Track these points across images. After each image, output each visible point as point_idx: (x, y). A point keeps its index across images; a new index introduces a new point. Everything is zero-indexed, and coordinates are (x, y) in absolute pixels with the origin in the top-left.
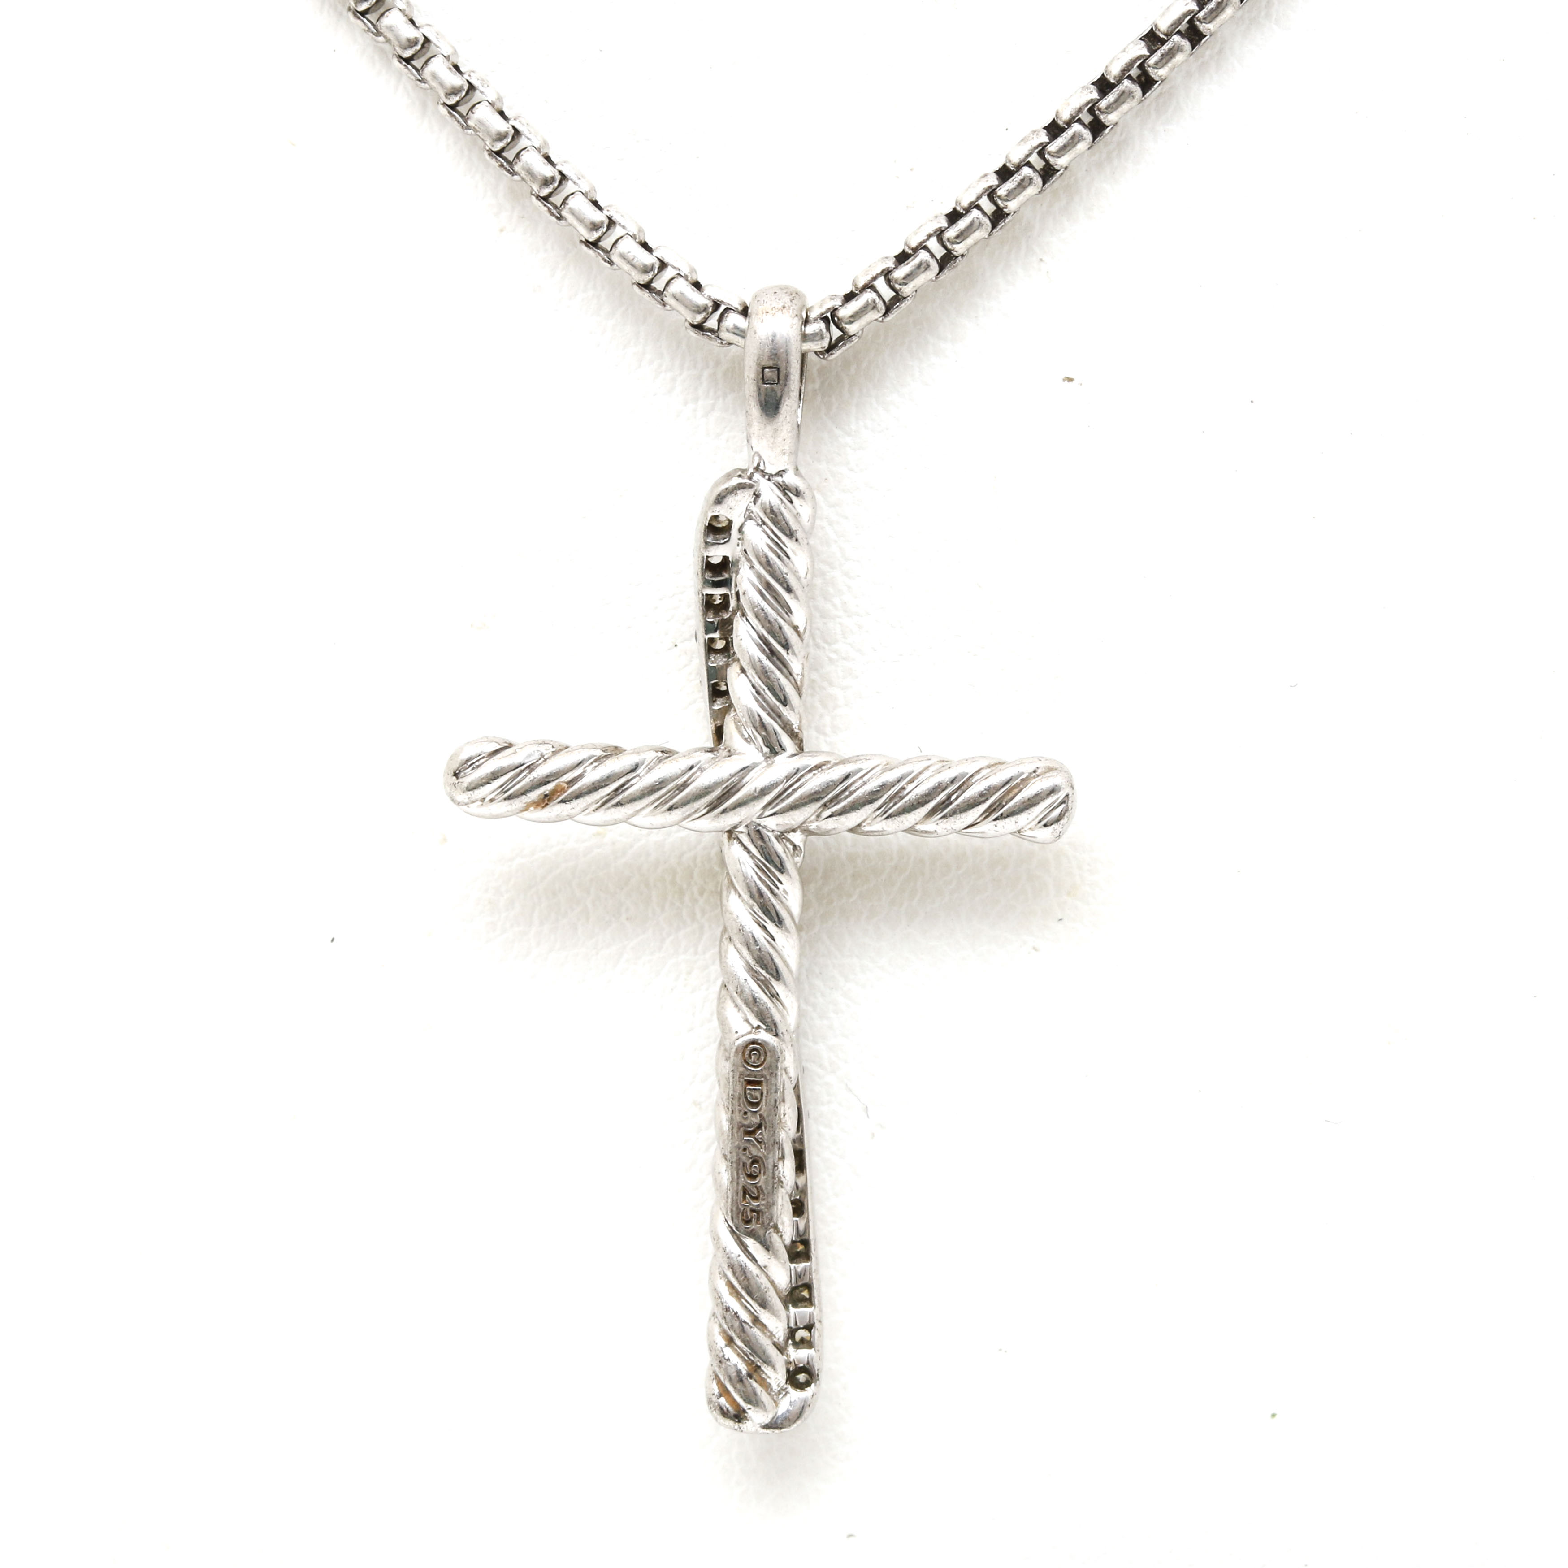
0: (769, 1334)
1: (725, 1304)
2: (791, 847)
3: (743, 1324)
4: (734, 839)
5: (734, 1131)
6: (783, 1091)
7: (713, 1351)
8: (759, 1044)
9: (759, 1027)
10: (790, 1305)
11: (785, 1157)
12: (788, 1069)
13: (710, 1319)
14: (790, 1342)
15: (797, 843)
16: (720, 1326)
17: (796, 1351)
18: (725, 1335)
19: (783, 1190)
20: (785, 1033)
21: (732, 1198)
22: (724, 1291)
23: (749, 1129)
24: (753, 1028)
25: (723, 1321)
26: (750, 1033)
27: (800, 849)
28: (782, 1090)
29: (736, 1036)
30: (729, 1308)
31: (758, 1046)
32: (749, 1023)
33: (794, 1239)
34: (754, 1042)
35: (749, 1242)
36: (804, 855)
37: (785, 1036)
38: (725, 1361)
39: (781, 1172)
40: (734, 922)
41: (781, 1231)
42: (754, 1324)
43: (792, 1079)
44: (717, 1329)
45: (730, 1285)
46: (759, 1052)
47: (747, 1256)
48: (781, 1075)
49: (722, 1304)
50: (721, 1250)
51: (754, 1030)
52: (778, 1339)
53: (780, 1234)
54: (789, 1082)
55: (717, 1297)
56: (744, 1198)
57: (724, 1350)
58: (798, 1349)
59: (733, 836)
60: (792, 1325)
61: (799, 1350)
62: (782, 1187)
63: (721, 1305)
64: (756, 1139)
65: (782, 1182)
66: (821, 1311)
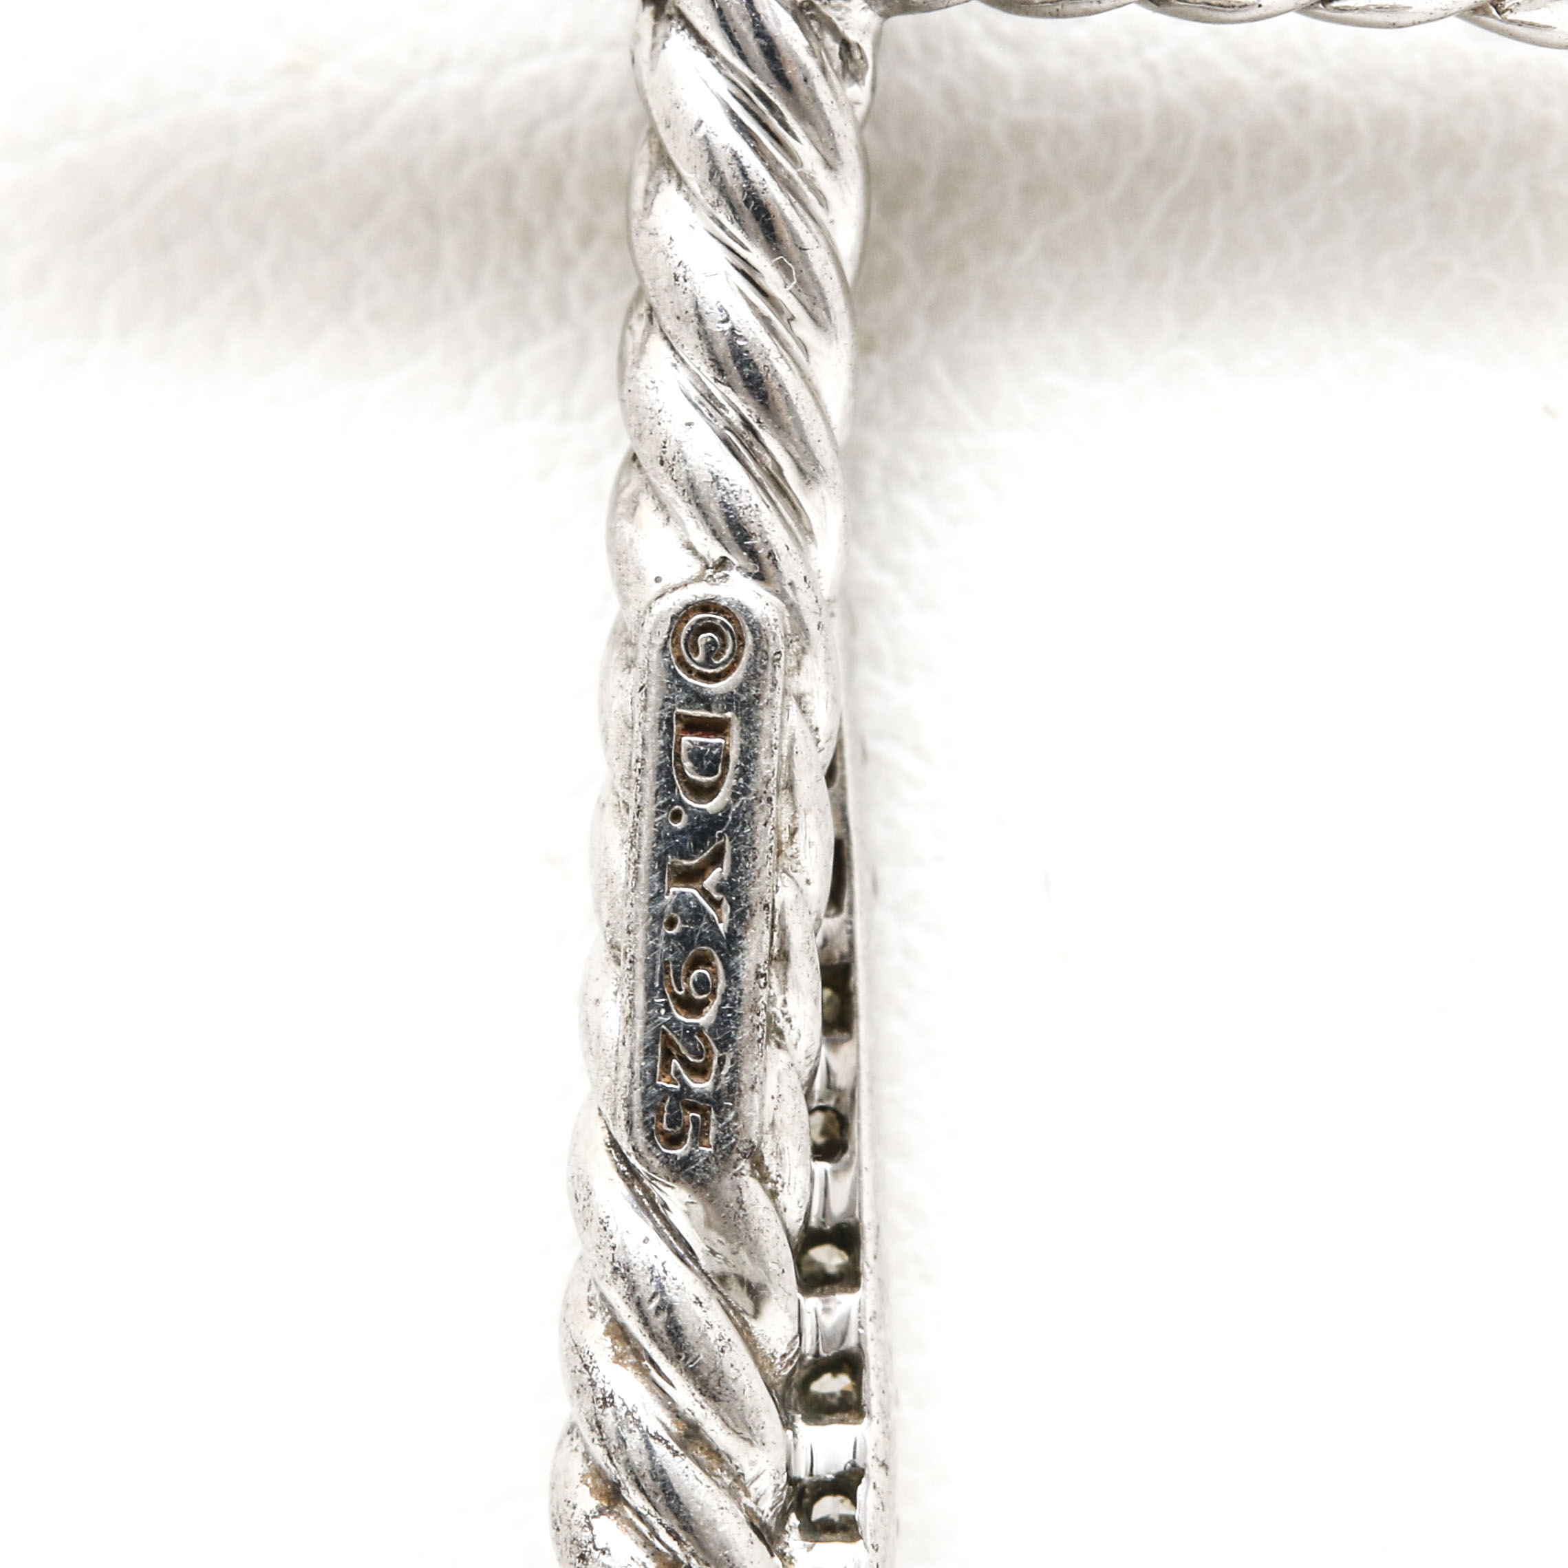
0: (728, 1481)
1: (600, 1385)
2: (836, 47)
3: (652, 1441)
4: (670, 17)
5: (641, 866)
6: (790, 757)
7: (563, 1528)
8: (723, 611)
9: (723, 563)
10: (800, 1416)
11: (792, 956)
12: (808, 698)
13: (561, 1442)
14: (793, 1520)
15: (852, 37)
16: (587, 1456)
17: (809, 1549)
18: (599, 1482)
19: (781, 1054)
20: (799, 583)
21: (630, 1067)
22: (601, 1347)
23: (685, 862)
24: (707, 567)
25: (595, 1435)
26: (699, 579)
27: (863, 57)
28: (785, 752)
29: (657, 588)
30: (611, 1396)
31: (720, 618)
32: (695, 552)
33: (814, 1222)
34: (706, 606)
35: (676, 1198)
36: (874, 79)
37: (800, 594)
38: (596, 1554)
39: (779, 1002)
40: (661, 257)
41: (773, 1176)
42: (683, 1447)
43: (822, 735)
44: (578, 1467)
45: (619, 1332)
46: (722, 635)
47: (670, 1244)
48: (785, 709)
49: (593, 1385)
50: (595, 1224)
51: (709, 572)
52: (756, 1502)
53: (770, 1185)
54: (811, 742)
55: (580, 1366)
56: (666, 1067)
57: (594, 1522)
58: (817, 1541)
59: (667, 11)
60: (801, 1472)
61: (818, 1545)
62: (779, 1046)
63: (589, 1389)
64: (705, 893)
65: (780, 1033)
66: (888, 1434)
